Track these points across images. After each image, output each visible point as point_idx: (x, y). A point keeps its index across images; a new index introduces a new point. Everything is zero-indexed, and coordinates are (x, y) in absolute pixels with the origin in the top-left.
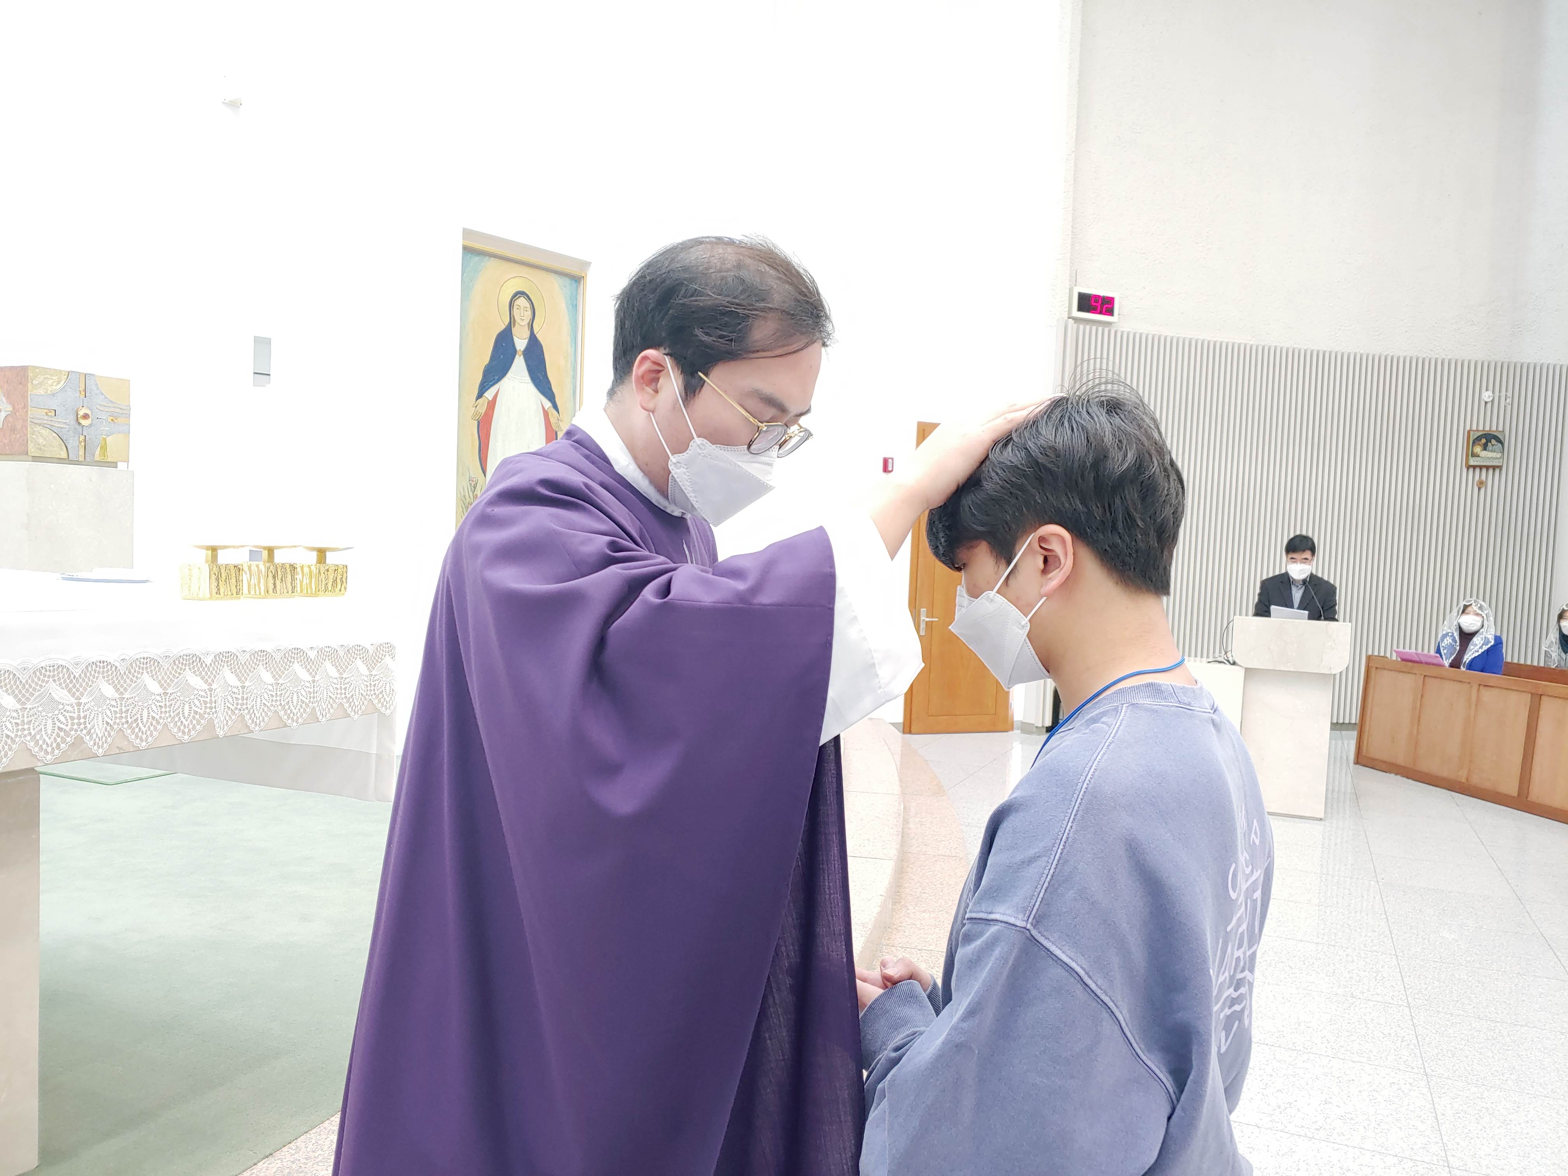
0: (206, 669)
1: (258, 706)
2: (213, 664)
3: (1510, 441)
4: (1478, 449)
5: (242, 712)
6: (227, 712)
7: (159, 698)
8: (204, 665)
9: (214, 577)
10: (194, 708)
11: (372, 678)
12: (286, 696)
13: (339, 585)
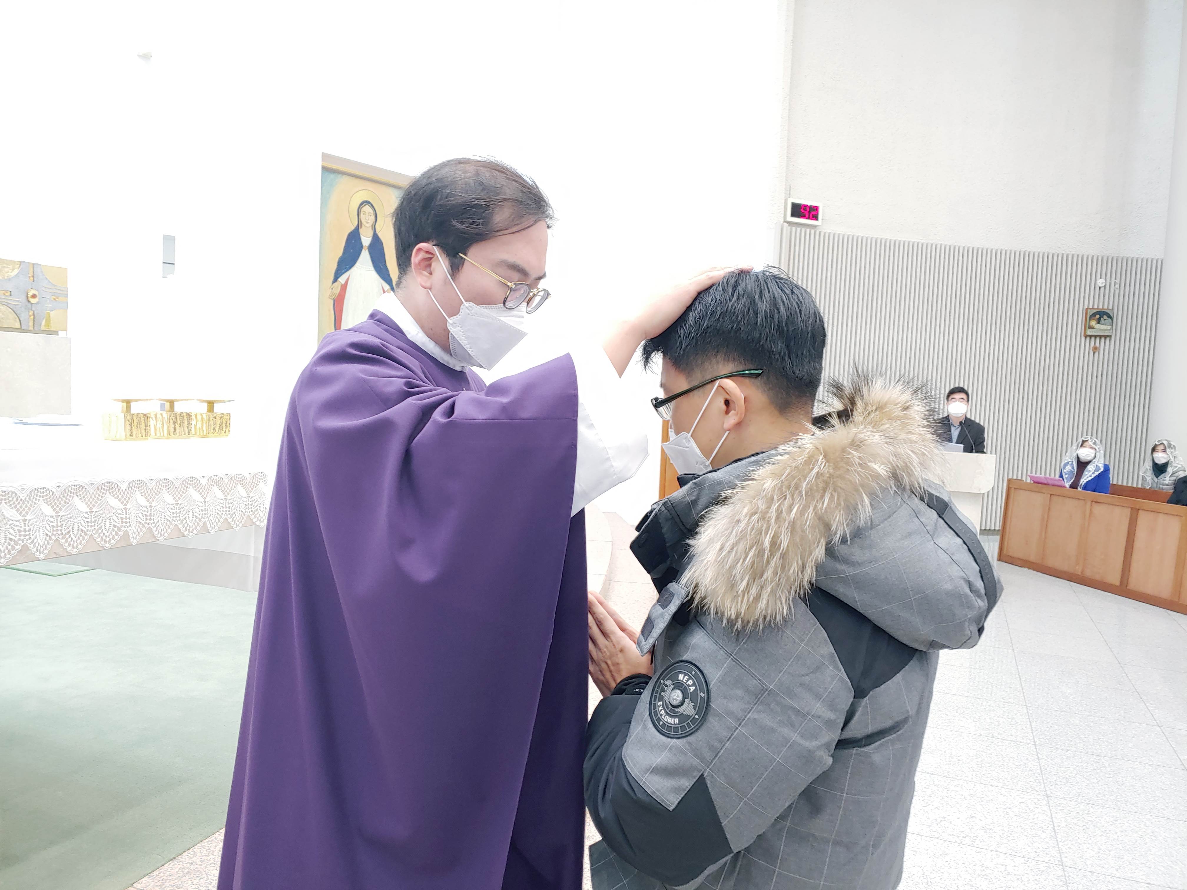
0: (122, 493)
1: (163, 521)
2: (127, 489)
3: (1118, 317)
4: (1093, 323)
5: (150, 525)
6: (139, 526)
7: (86, 515)
8: (121, 490)
9: (128, 423)
10: (113, 523)
11: (250, 499)
12: (184, 513)
13: (224, 428)
